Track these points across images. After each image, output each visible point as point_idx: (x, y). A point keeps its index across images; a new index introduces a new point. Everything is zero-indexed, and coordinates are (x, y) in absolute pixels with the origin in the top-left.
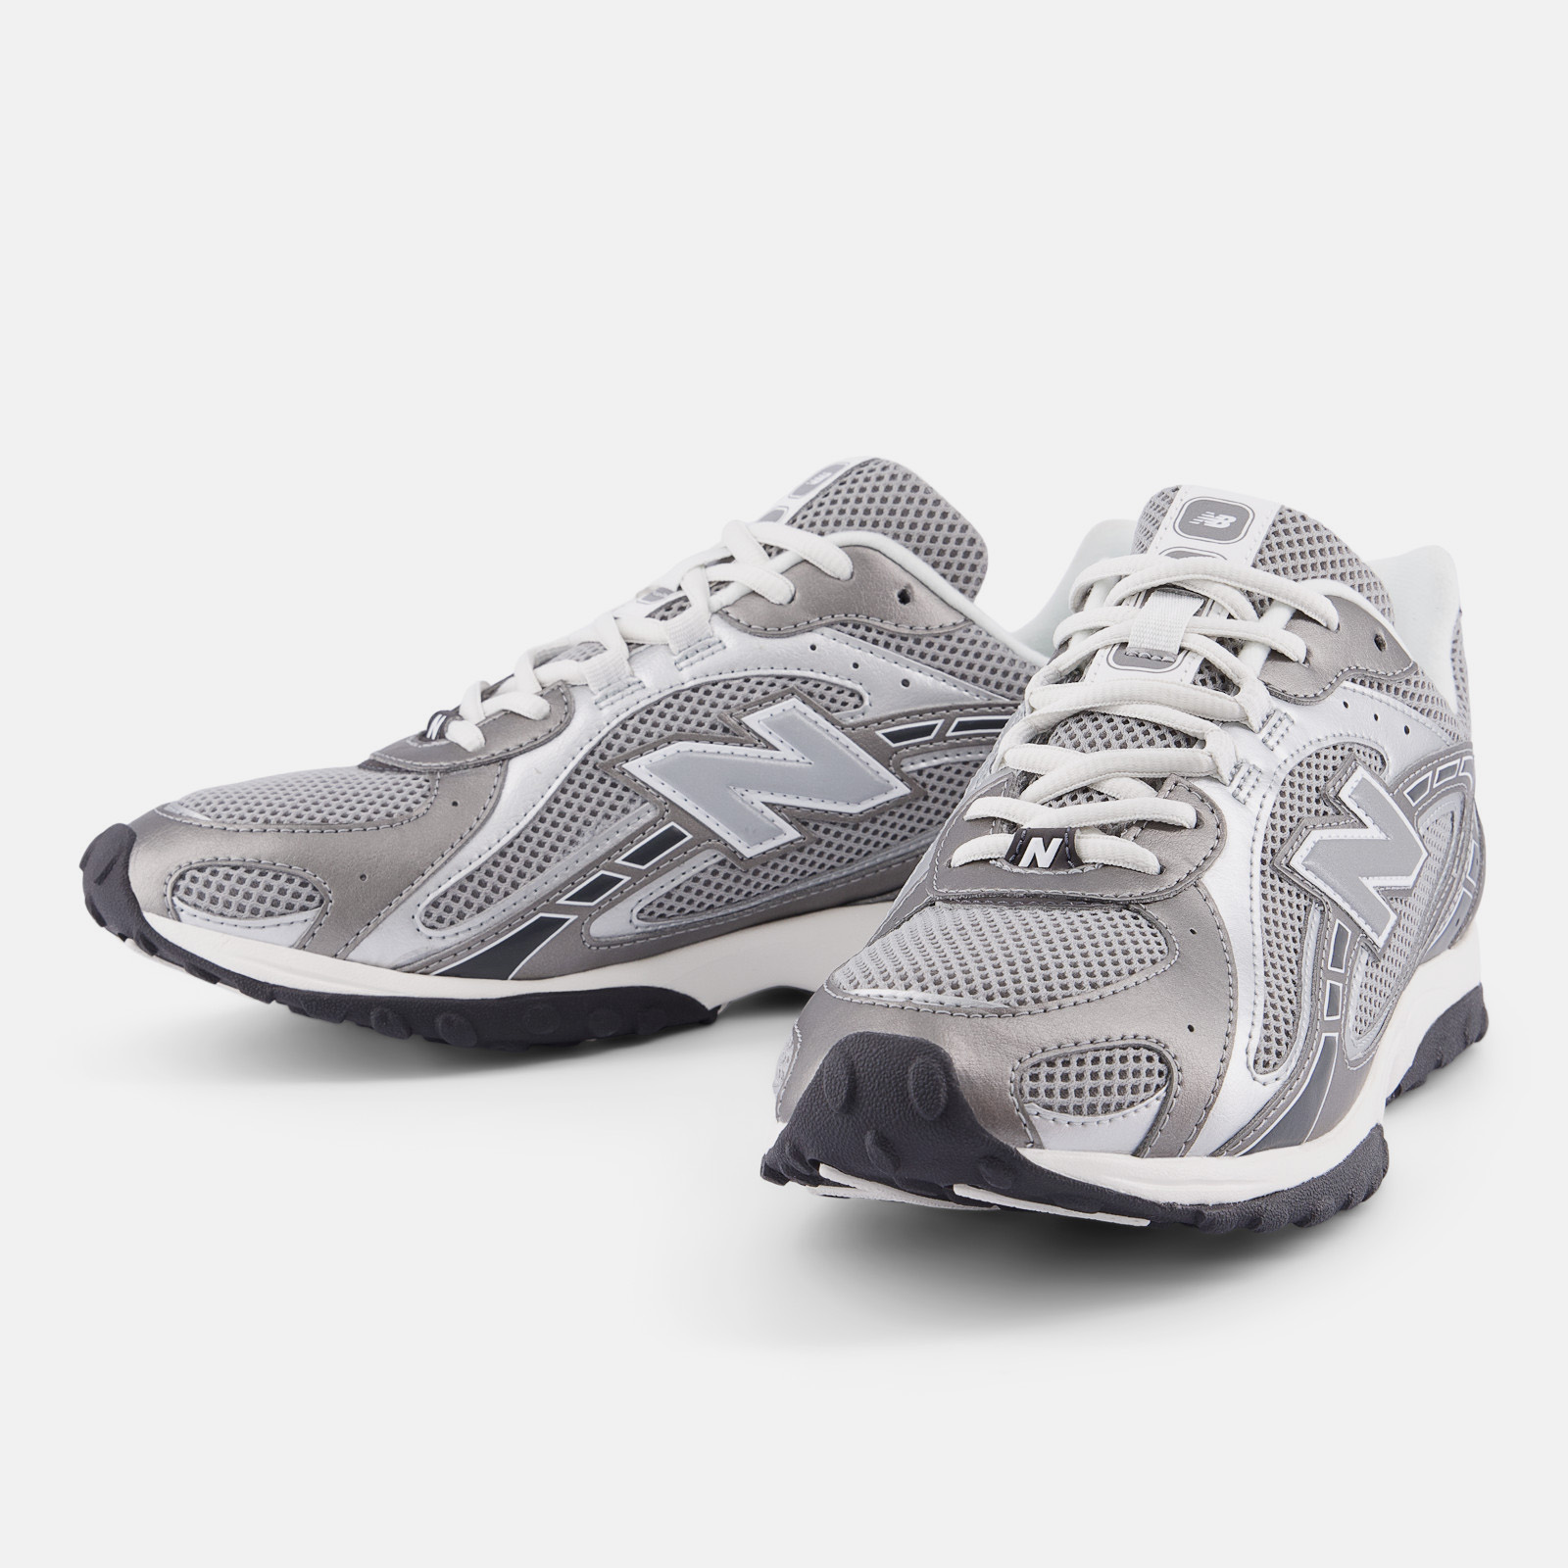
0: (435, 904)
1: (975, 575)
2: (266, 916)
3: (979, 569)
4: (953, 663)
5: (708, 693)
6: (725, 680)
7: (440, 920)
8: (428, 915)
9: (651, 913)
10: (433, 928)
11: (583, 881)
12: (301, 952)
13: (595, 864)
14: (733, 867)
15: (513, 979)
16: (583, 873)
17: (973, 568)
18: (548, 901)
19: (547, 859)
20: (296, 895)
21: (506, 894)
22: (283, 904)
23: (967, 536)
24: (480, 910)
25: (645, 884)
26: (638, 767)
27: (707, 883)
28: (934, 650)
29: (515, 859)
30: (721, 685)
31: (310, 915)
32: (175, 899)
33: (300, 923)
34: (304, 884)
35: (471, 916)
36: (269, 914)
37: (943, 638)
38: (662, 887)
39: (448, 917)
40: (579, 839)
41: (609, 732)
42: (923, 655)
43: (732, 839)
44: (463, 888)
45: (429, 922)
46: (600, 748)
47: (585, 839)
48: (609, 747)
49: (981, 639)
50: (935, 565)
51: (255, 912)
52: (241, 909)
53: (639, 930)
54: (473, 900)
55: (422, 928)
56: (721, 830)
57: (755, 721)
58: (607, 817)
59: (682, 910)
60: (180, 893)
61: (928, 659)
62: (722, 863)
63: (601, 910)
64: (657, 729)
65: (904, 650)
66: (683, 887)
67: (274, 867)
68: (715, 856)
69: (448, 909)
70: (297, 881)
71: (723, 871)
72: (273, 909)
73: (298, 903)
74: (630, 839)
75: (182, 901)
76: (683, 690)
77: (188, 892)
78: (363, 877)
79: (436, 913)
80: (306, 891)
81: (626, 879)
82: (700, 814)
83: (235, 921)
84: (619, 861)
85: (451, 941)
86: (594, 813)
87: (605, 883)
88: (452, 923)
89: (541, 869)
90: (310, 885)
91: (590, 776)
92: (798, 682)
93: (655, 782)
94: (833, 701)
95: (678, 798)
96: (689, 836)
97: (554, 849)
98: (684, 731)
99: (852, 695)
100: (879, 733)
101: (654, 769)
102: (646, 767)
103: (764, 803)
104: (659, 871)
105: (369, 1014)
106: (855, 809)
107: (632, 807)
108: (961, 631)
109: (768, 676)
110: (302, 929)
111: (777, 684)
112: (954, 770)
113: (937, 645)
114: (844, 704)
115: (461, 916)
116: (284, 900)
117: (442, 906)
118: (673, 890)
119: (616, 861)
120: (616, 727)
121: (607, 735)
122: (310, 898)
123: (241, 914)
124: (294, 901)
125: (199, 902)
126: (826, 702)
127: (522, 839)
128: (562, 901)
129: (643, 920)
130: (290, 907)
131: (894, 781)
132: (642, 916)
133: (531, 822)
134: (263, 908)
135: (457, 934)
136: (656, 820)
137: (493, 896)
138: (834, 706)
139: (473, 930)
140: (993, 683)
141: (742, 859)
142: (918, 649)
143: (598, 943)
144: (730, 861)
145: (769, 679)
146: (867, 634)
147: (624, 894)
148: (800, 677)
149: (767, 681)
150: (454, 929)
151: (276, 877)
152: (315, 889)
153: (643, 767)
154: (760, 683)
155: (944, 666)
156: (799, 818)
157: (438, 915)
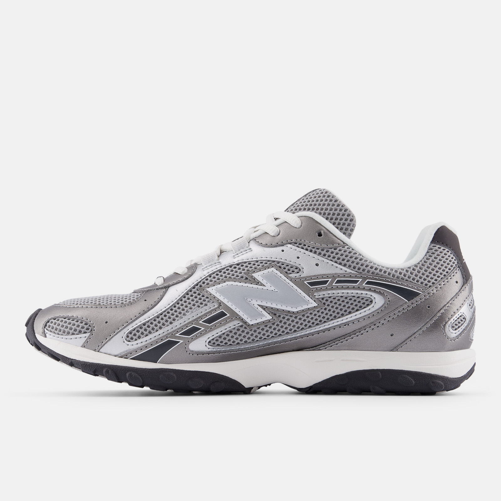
0: (131, 333)
1: (350, 228)
2: (72, 335)
3: (351, 225)
4: (336, 258)
5: (242, 266)
6: (249, 261)
7: (132, 338)
8: (128, 337)
9: (214, 343)
10: (129, 341)
11: (186, 328)
12: (83, 348)
13: (191, 323)
14: (245, 328)
15: (158, 363)
16: (186, 325)
17: (349, 225)
18: (172, 334)
19: (174, 320)
20: (83, 328)
21: (157, 331)
22: (78, 331)
23: (346, 213)
24: (147, 335)
25: (210, 331)
26: (212, 290)
27: (235, 333)
28: (329, 253)
29: (162, 319)
30: (247, 263)
31: (87, 335)
32: (45, 329)
33: (83, 338)
34: (86, 324)
35: (143, 337)
36: (73, 334)
37: (333, 249)
38: (217, 333)
39: (134, 337)
40: (186, 313)
41: (204, 278)
42: (325, 255)
43: (245, 317)
44: (141, 328)
45: (128, 339)
46: (200, 283)
47: (189, 313)
48: (204, 283)
49: (349, 250)
50: (334, 224)
51: (68, 333)
52: (64, 332)
53: (210, 350)
54: (144, 332)
55: (125, 341)
56: (241, 314)
57: (258, 276)
58: (199, 306)
59: (226, 343)
60: (47, 327)
61: (326, 257)
62: (241, 326)
63: (193, 339)
64: (222, 277)
65: (318, 253)
66: (226, 334)
67: (77, 318)
68: (239, 323)
69: (135, 335)
70: (84, 323)
71: (241, 329)
72: (74, 332)
73: (83, 330)
74: (205, 315)
75: (47, 330)
76: (234, 265)
77: (49, 327)
78: (106, 322)
79: (130, 336)
80: (86, 327)
81: (203, 329)
82: (233, 307)
83: (62, 336)
84: (201, 322)
85: (135, 347)
86: (194, 305)
87: (194, 330)
88: (136, 340)
89: (171, 323)
90: (88, 325)
91: (195, 293)
92: (276, 263)
93: (218, 295)
94: (289, 270)
95: (225, 301)
96: (228, 315)
97: (177, 316)
98: (231, 278)
99: (296, 268)
100: (305, 282)
101: (218, 291)
102: (215, 289)
103: (258, 305)
104: (216, 327)
105: (103, 371)
106: (295, 310)
107: (208, 304)
108: (341, 247)
109: (265, 260)
110: (84, 340)
111: (268, 263)
112: (337, 299)
113: (330, 252)
114: (293, 271)
115: (139, 337)
116: (78, 329)
117: (133, 334)
118: (222, 334)
119: (199, 322)
120: (207, 276)
121: (204, 279)
122: (88, 329)
123: (64, 334)
124: (82, 330)
125: (52, 330)
126: (286, 270)
127: (166, 312)
128: (177, 335)
129: (211, 345)
130: (80, 332)
131: (311, 301)
132: (210, 344)
133: (170, 307)
134: (71, 332)
135: (137, 344)
136: (216, 308)
137: (152, 331)
138: (289, 272)
139: (143, 343)
140: (352, 266)
141: (249, 325)
142: (323, 253)
143: (193, 353)
144: (245, 326)
145: (265, 261)
146: (304, 247)
147: (201, 335)
148: (277, 261)
149: (264, 262)
150: (136, 342)
151: (77, 321)
152: (90, 326)
153: (213, 290)
154: (262, 263)
155: (333, 259)
156: (273, 312)
157: (131, 337)
